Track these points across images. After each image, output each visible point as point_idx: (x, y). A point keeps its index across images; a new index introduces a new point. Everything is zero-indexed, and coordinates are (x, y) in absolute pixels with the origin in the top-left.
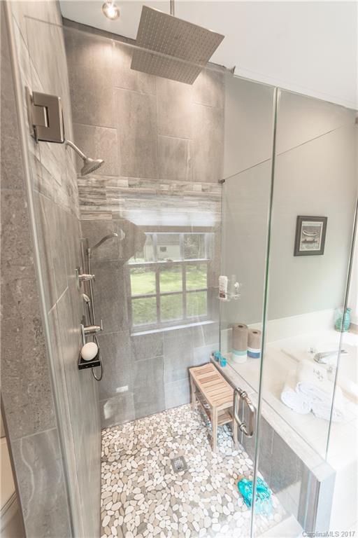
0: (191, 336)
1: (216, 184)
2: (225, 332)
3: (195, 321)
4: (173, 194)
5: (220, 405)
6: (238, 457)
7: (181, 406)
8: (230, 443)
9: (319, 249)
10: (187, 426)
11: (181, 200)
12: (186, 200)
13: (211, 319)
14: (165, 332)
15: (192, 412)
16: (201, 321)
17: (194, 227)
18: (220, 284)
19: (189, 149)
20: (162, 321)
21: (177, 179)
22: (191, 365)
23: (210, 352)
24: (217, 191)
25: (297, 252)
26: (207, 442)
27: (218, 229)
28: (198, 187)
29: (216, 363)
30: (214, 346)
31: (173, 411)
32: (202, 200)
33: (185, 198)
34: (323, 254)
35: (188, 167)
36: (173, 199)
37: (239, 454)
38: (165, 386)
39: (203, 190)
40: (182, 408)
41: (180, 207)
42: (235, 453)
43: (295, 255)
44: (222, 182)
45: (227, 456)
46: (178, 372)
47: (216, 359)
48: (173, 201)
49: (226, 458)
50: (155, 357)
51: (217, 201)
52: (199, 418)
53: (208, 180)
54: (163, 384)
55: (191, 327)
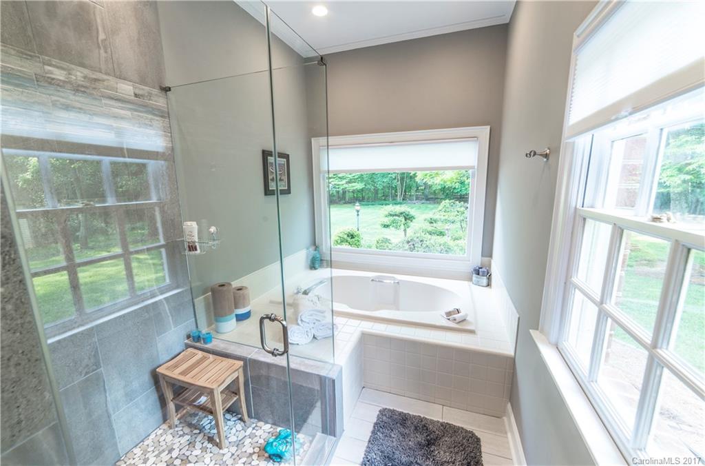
0: (149, 319)
1: (156, 91)
2: (200, 301)
3: (153, 296)
4: (78, 89)
5: (223, 382)
6: (254, 431)
7: (149, 435)
8: (239, 426)
9: (286, 188)
10: (170, 451)
11: (96, 103)
12: (106, 105)
13: (177, 287)
14: (97, 326)
15: (171, 431)
16: (162, 293)
17: (128, 149)
18: (187, 233)
19: (99, 21)
20: (88, 310)
21: (83, 65)
22: (158, 364)
23: (184, 333)
24: (160, 101)
25: (268, 192)
26: (210, 446)
27: (168, 156)
28: (126, 89)
29: (198, 344)
30: (187, 326)
31: (137, 451)
32: (136, 111)
33: (104, 101)
34: (290, 193)
35: (102, 51)
36: (77, 98)
37: (254, 429)
38: (113, 417)
39: (136, 95)
40: (153, 436)
41: (95, 114)
42: (249, 430)
43: (266, 194)
44: (167, 90)
45: (240, 441)
46: (135, 385)
47: (195, 340)
48: (78, 101)
49: (239, 444)
50: (83, 378)
51: (162, 117)
52: (187, 430)
53: (143, 81)
54: (109, 417)
55: (146, 307)
